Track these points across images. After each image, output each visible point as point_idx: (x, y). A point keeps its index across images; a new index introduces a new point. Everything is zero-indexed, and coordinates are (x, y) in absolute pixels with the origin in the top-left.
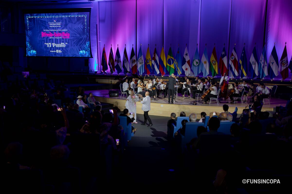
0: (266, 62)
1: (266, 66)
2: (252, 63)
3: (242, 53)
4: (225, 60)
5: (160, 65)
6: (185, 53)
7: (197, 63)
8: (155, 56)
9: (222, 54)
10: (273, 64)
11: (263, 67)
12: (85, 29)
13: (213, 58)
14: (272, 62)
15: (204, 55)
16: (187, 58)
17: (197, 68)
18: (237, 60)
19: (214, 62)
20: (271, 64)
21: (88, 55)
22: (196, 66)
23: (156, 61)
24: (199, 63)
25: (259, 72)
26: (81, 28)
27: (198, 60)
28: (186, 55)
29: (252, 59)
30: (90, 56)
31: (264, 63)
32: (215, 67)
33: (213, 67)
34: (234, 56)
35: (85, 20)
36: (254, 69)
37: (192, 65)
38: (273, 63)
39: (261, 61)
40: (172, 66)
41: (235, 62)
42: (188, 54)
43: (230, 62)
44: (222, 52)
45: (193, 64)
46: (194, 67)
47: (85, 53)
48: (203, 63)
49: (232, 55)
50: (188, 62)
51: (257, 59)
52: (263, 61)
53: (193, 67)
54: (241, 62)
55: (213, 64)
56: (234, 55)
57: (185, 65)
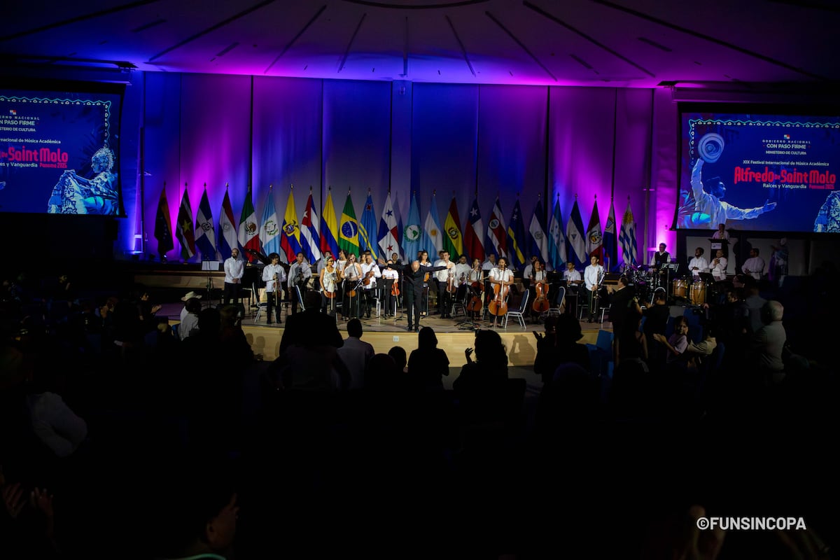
0: (561, 235)
1: (562, 241)
2: (534, 236)
3: (514, 213)
4: (478, 229)
5: (323, 237)
6: (385, 211)
7: (415, 233)
8: (309, 214)
9: (471, 214)
10: (574, 238)
11: (558, 244)
12: (105, 138)
13: (450, 223)
14: (572, 233)
15: (431, 217)
16: (392, 223)
17: (415, 244)
18: (505, 228)
19: (454, 233)
20: (571, 239)
21: (111, 210)
22: (412, 241)
23: (311, 228)
24: (420, 233)
25: (549, 254)
26: (93, 136)
27: (416, 227)
28: (389, 213)
29: (535, 227)
30: (117, 213)
31: (558, 236)
32: (457, 244)
33: (451, 243)
34: (497, 218)
35: (106, 115)
36: (539, 247)
37: (404, 238)
38: (575, 235)
39: (552, 231)
40: (354, 240)
41: (500, 232)
42: (393, 213)
43: (490, 233)
44: (472, 210)
45: (406, 236)
46: (408, 244)
47: (102, 205)
48: (429, 234)
49: (494, 217)
50: (393, 231)
51: (545, 227)
52: (556, 231)
53: (405, 243)
54: (511, 233)
55: (452, 235)
56: (498, 216)
57: (385, 237)
